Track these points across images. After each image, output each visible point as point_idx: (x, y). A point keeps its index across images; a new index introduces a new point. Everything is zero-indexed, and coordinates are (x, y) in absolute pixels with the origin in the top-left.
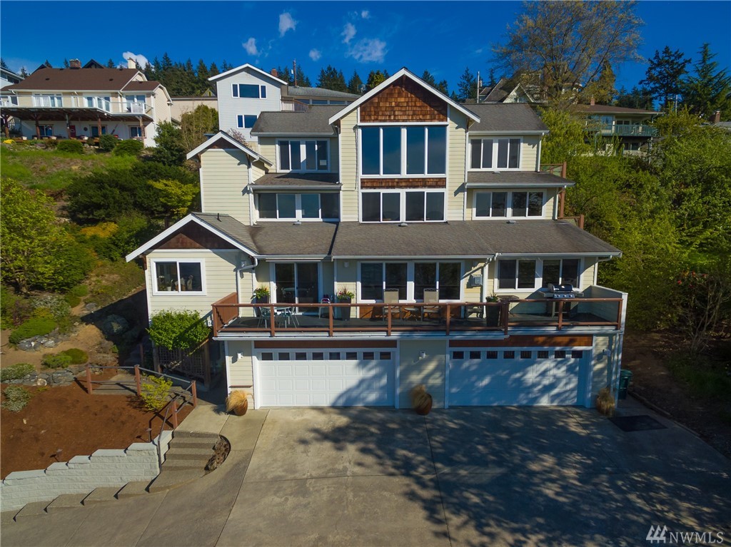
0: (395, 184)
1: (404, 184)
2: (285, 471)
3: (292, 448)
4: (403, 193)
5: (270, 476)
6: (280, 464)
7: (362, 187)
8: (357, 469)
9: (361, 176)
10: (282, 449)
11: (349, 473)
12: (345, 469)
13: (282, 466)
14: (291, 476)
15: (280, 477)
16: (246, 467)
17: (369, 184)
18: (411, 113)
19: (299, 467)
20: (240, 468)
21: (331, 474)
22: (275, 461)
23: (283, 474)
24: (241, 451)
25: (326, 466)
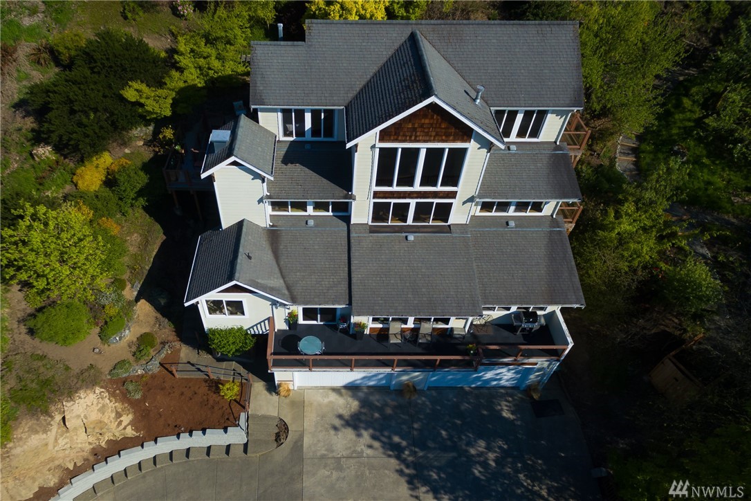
0: (407, 195)
1: (415, 195)
2: (327, 450)
3: (327, 430)
4: (413, 203)
5: (319, 454)
6: (322, 444)
7: (374, 198)
8: (369, 452)
9: (374, 188)
10: (321, 431)
11: (365, 455)
12: (362, 452)
13: (324, 446)
14: (330, 455)
15: (325, 455)
16: (302, 445)
17: (381, 195)
18: (433, 134)
19: (335, 448)
20: (298, 446)
21: (354, 455)
22: (319, 441)
23: (326, 452)
24: (295, 431)
25: (350, 448)
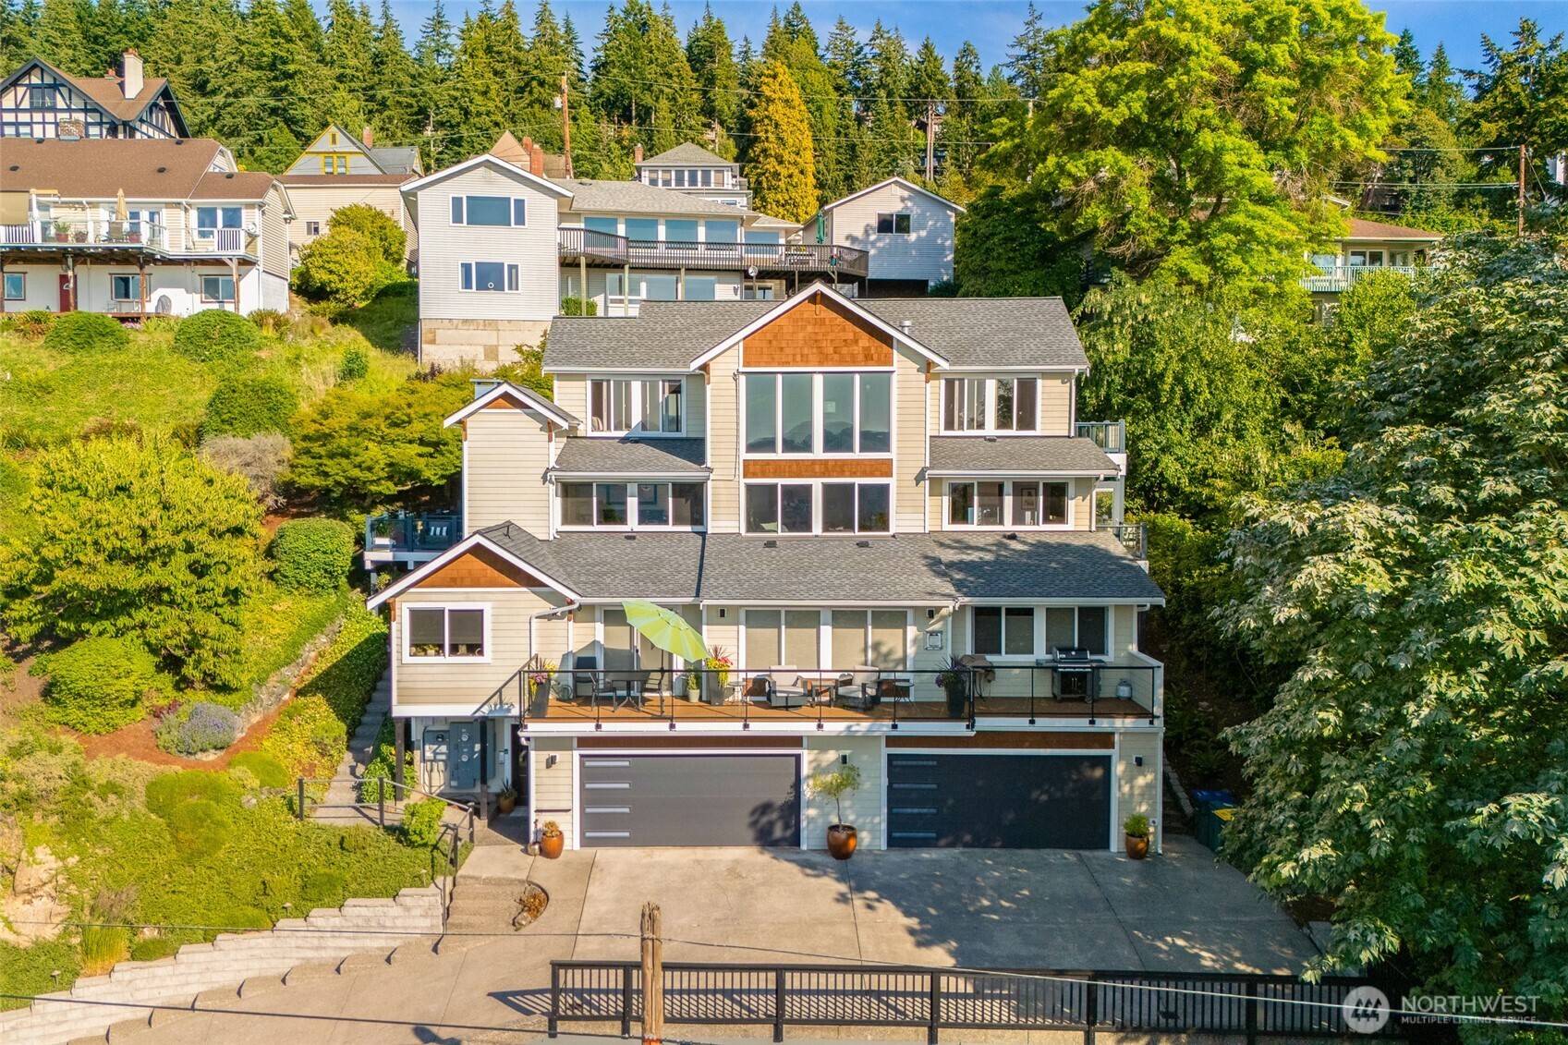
0: (803, 469)
1: (817, 469)
4: (817, 484)
7: (745, 476)
9: (744, 456)
17: (758, 470)
18: (831, 350)
24: (565, 900)
